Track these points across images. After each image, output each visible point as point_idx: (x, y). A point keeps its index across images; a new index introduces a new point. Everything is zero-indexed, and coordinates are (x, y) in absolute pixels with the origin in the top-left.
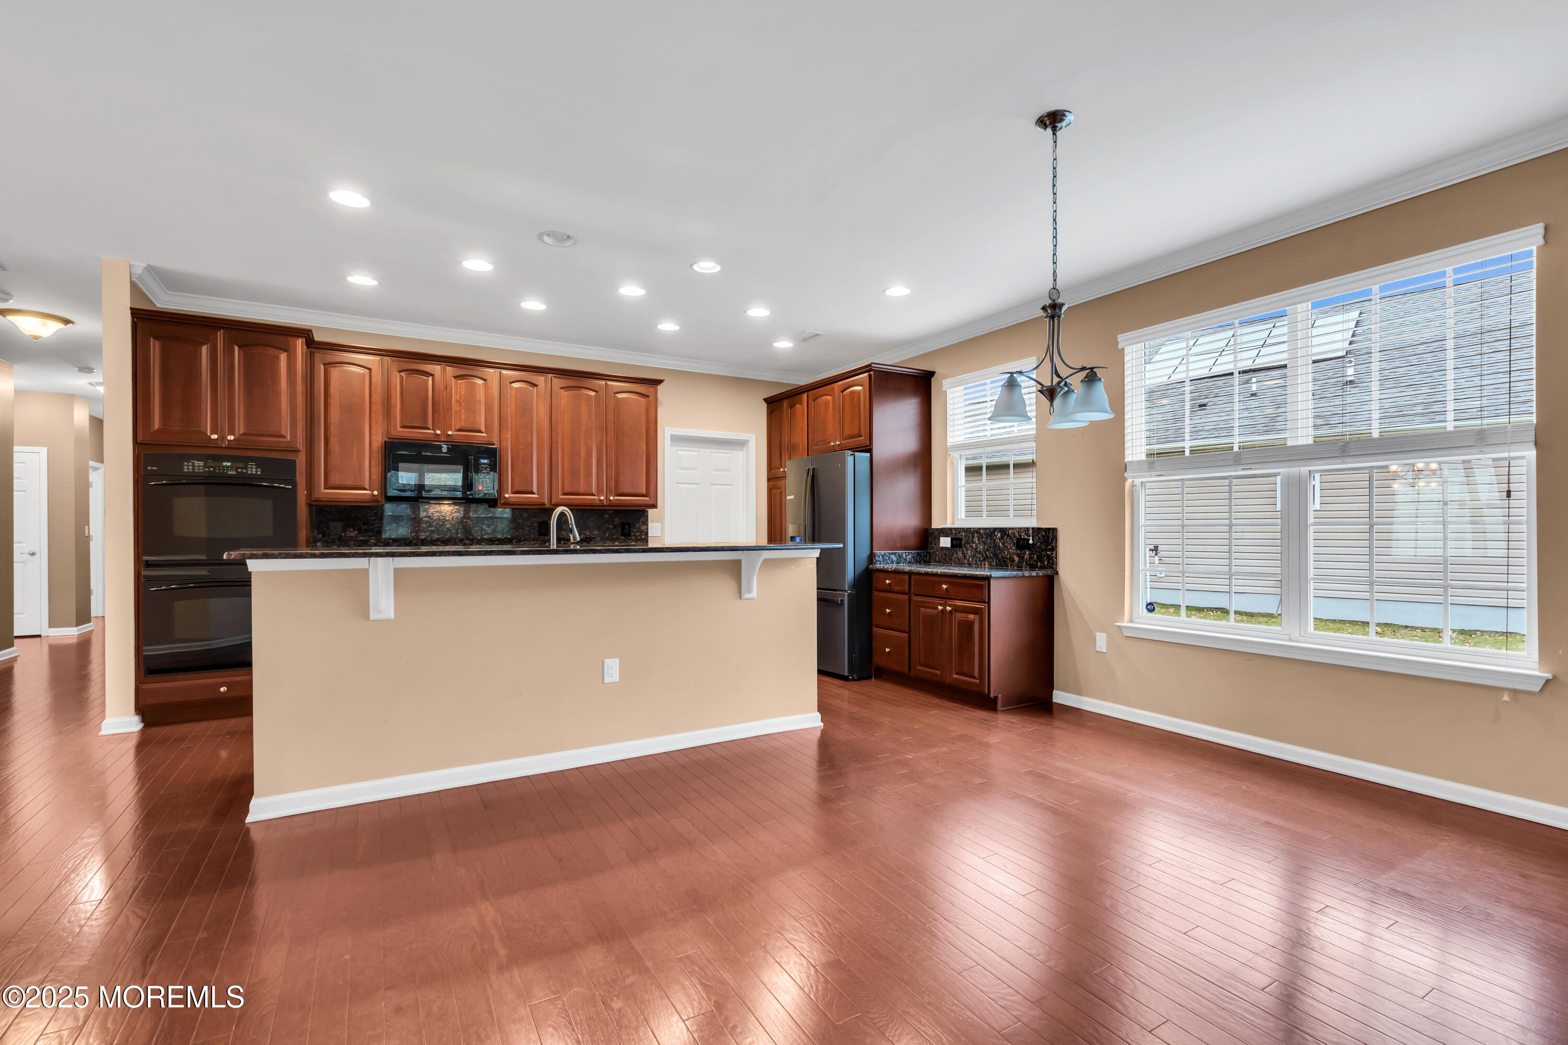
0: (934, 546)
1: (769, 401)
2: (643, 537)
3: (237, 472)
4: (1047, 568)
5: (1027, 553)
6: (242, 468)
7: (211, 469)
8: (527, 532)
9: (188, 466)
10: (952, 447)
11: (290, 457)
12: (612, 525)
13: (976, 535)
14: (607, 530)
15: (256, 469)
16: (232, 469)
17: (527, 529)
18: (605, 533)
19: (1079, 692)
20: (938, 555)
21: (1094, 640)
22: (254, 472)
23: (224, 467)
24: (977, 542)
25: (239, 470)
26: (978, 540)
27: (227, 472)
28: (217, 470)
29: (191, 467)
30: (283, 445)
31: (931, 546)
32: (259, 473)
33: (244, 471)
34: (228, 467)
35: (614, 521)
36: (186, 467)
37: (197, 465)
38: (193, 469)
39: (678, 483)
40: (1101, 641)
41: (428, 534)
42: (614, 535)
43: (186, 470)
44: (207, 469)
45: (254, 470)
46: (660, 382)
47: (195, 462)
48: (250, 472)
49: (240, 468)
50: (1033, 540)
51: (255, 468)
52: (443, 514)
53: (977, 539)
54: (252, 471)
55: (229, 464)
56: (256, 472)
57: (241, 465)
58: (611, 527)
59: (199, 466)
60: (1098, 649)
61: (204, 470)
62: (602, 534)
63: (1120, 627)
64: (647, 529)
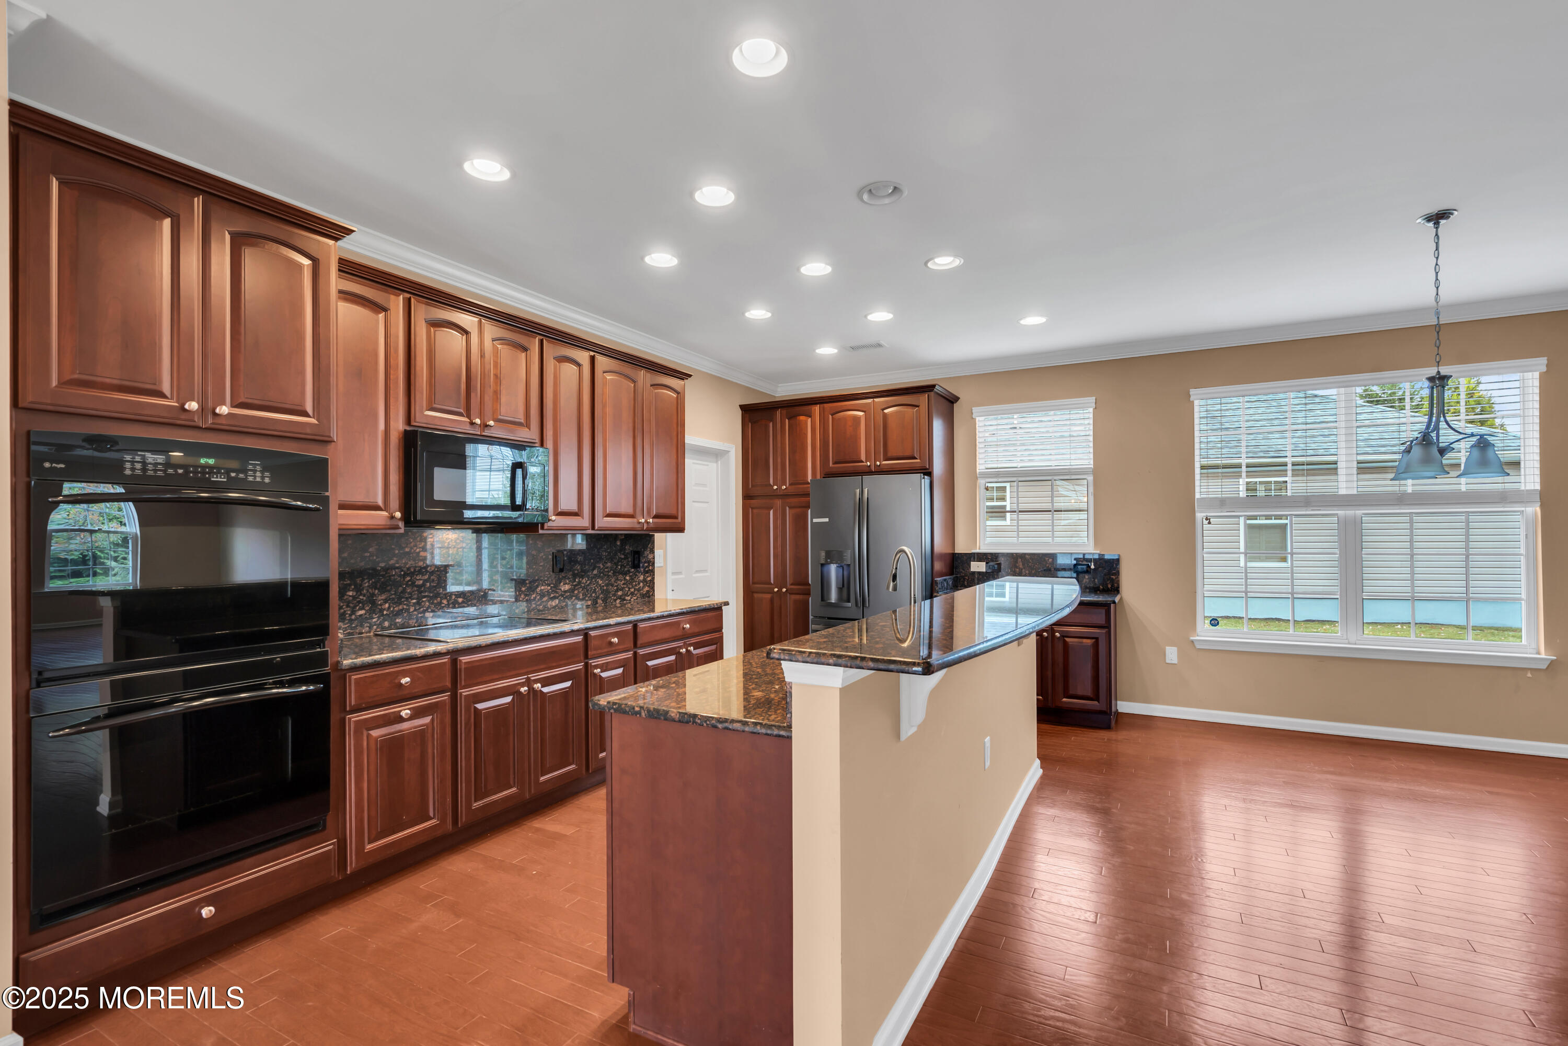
0: (961, 570)
1: (745, 409)
2: (650, 568)
3: (229, 478)
4: (1111, 591)
5: (1087, 577)
6: (237, 471)
7: (180, 471)
8: (541, 568)
9: (133, 462)
10: (981, 474)
11: (314, 452)
12: (623, 554)
13: (1020, 560)
14: (618, 562)
15: (262, 472)
16: (219, 472)
17: (542, 564)
18: (616, 564)
19: (1147, 700)
20: (968, 580)
21: (1164, 654)
22: (258, 479)
23: (204, 467)
24: (1021, 566)
25: (233, 475)
26: (1023, 565)
27: (209, 478)
28: (191, 472)
29: (138, 466)
30: (308, 431)
31: (958, 570)
32: (267, 480)
33: (241, 476)
34: (211, 467)
35: (625, 549)
36: (128, 465)
37: (150, 460)
38: (144, 469)
39: (693, 502)
40: (1172, 654)
41: (426, 577)
42: (625, 567)
43: (128, 472)
44: (170, 471)
45: (258, 474)
46: (690, 376)
47: (148, 455)
48: (251, 479)
49: (233, 471)
50: (1094, 565)
51: (260, 471)
52: (446, 544)
53: (1021, 564)
54: (255, 477)
55: (211, 461)
56: (263, 477)
57: (234, 464)
58: (623, 557)
59: (156, 464)
60: (1168, 661)
61: (165, 471)
62: (615, 567)
63: (1192, 642)
64: (654, 558)
